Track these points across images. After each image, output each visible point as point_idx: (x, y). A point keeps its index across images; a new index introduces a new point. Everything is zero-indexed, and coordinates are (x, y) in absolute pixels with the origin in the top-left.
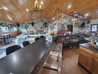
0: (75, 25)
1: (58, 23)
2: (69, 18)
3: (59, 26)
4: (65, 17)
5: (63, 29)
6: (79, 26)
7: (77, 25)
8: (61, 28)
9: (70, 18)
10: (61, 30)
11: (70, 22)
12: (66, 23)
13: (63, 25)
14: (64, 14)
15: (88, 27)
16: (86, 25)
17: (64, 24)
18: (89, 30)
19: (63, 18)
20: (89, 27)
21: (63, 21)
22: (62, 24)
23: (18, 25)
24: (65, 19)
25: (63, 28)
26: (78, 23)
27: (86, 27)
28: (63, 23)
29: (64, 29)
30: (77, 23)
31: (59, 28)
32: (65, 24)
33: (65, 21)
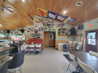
0: (59, 33)
1: (29, 29)
2: (47, 22)
3: (30, 33)
4: (40, 20)
5: (37, 37)
6: (66, 34)
7: (62, 32)
8: (32, 36)
9: (49, 22)
10: (34, 38)
11: (49, 28)
12: (42, 28)
13: (36, 32)
14: (37, 16)
15: (81, 36)
16: (79, 32)
17: (38, 30)
18: (83, 42)
19: (36, 21)
20: (83, 35)
21: (36, 26)
22: (35, 30)
23: (8, 32)
24: (39, 24)
25: (36, 35)
26: (65, 29)
27: (79, 36)
28: (36, 28)
29: (39, 37)
30: (63, 29)
31: (30, 36)
32: (40, 30)
33: (40, 26)
